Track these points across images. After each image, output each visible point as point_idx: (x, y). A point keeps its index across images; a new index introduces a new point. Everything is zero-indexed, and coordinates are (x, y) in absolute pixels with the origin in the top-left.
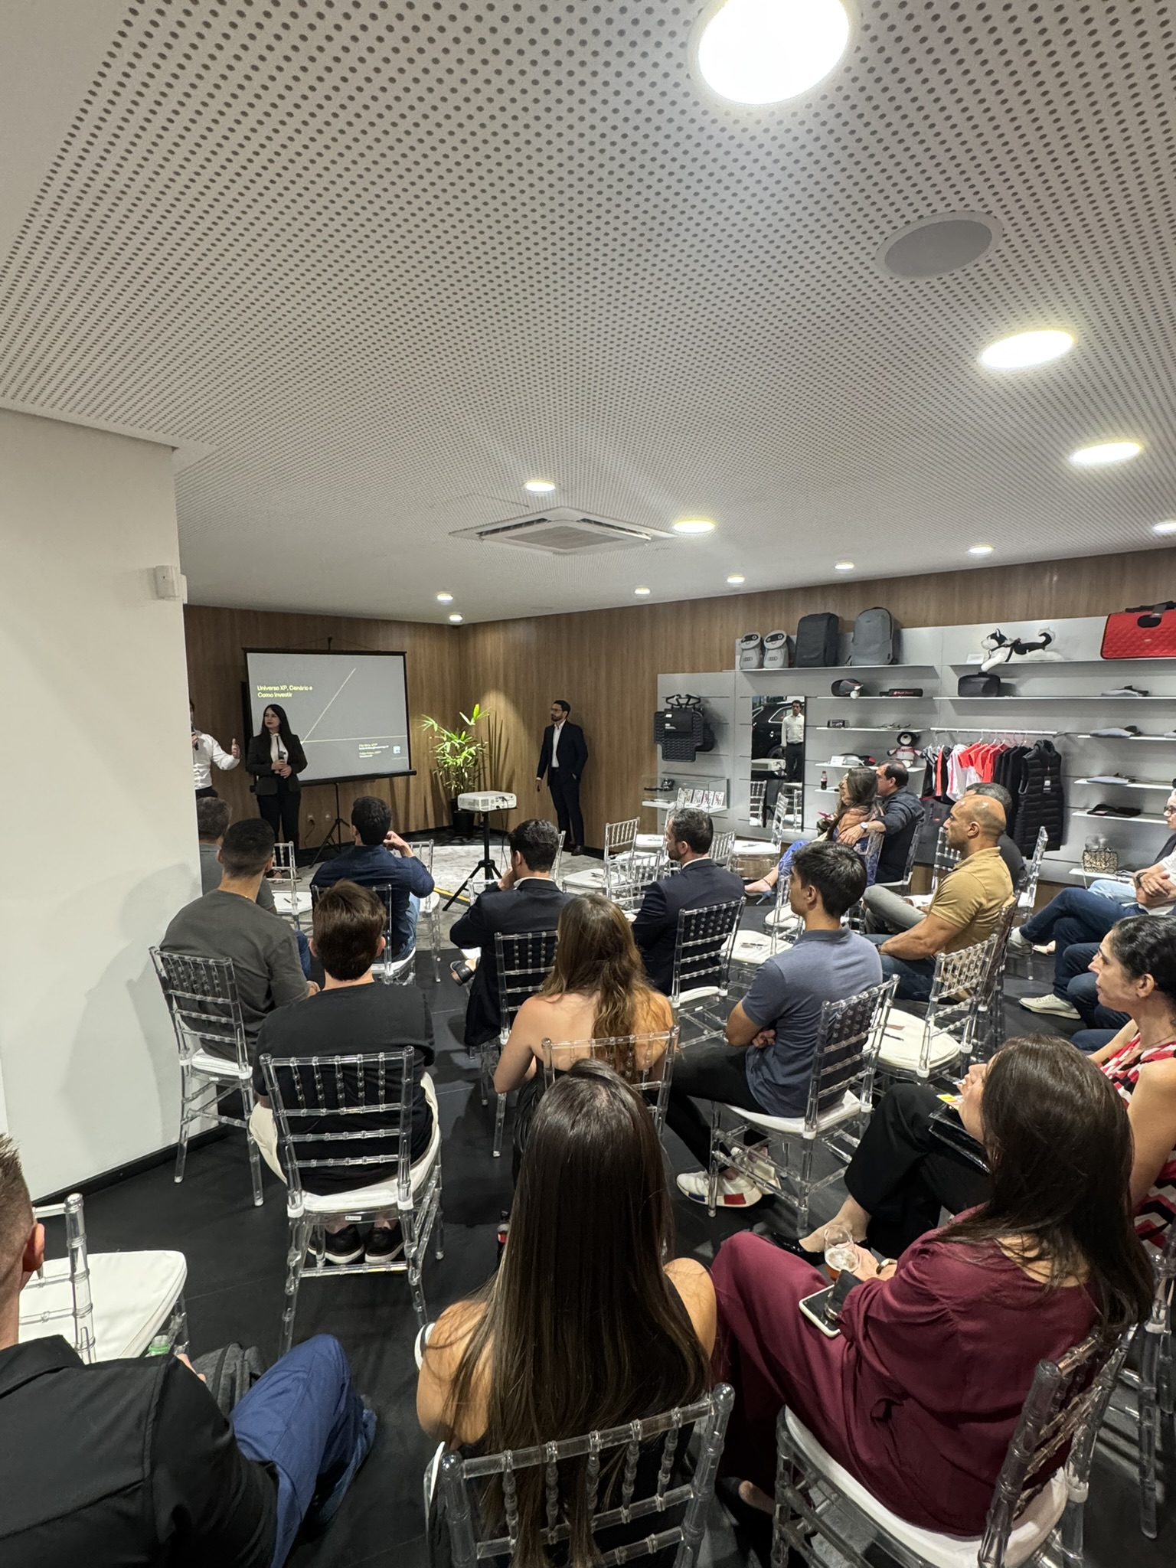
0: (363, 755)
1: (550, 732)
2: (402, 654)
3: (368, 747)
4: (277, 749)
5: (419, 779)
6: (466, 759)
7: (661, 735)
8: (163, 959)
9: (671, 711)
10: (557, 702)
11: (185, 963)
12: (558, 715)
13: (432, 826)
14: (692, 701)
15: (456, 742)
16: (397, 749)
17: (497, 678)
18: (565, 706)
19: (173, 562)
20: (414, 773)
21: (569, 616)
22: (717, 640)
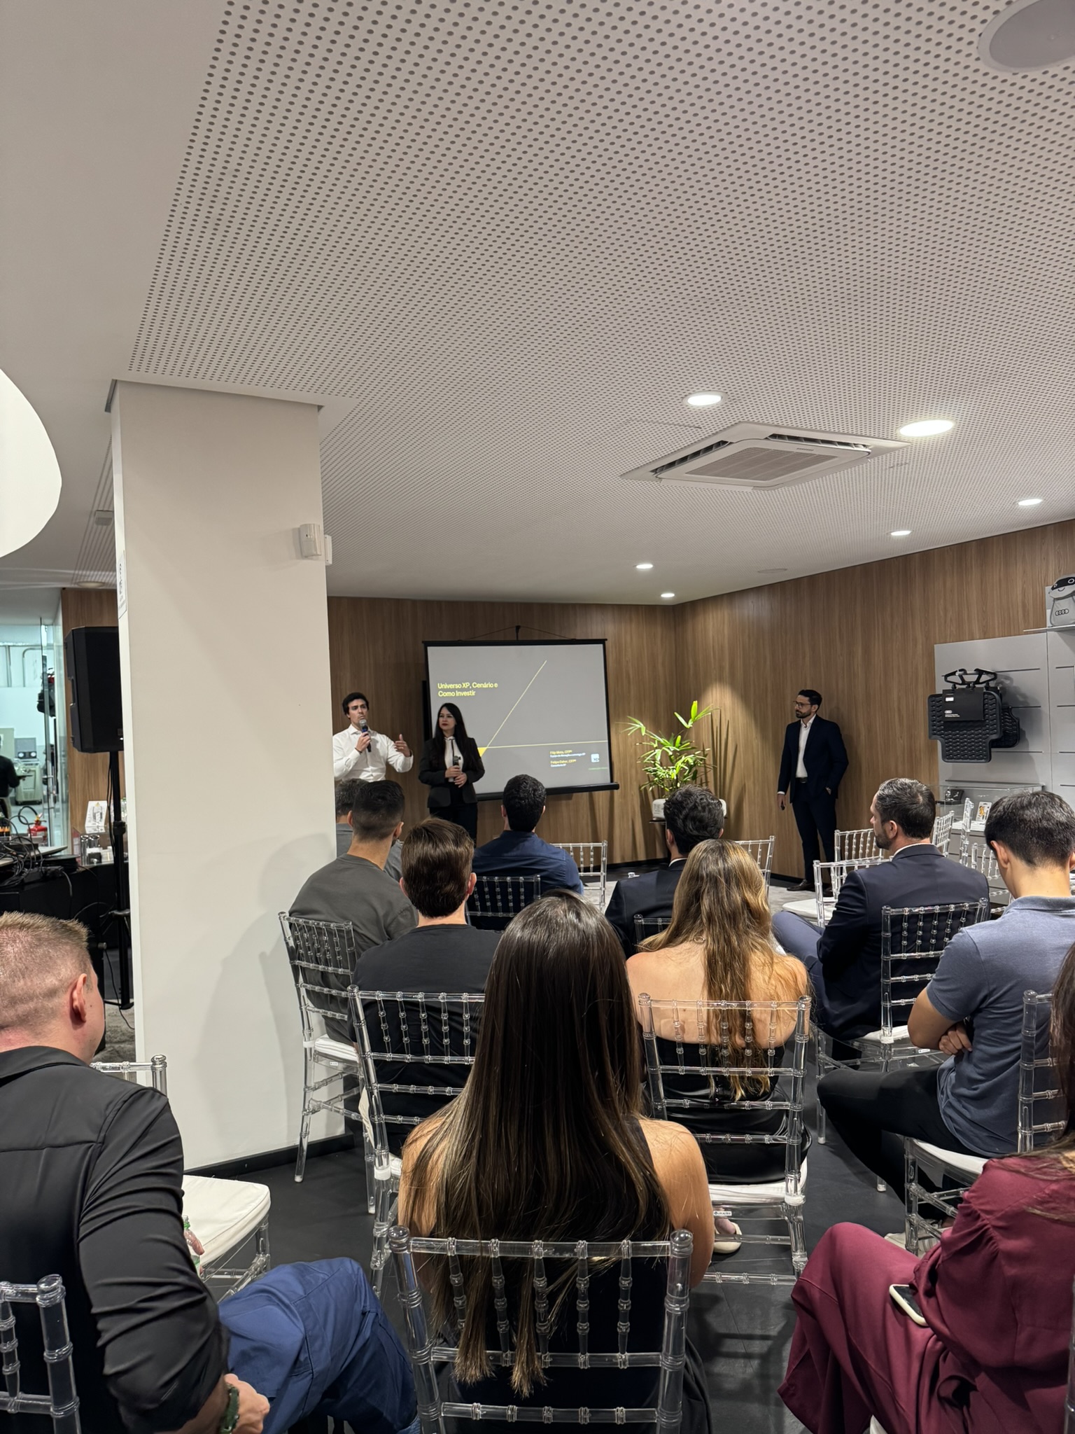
0: (555, 764)
1: (794, 730)
2: (602, 641)
3: (560, 754)
4: (452, 754)
5: (624, 796)
6: (682, 771)
7: (940, 726)
8: (291, 925)
9: (953, 691)
10: (804, 693)
11: (310, 929)
12: (804, 710)
13: (642, 857)
14: (984, 678)
15: (670, 749)
16: (595, 757)
17: (721, 668)
18: (814, 697)
19: (317, 521)
20: (617, 787)
21: (812, 579)
22: (1019, 590)
